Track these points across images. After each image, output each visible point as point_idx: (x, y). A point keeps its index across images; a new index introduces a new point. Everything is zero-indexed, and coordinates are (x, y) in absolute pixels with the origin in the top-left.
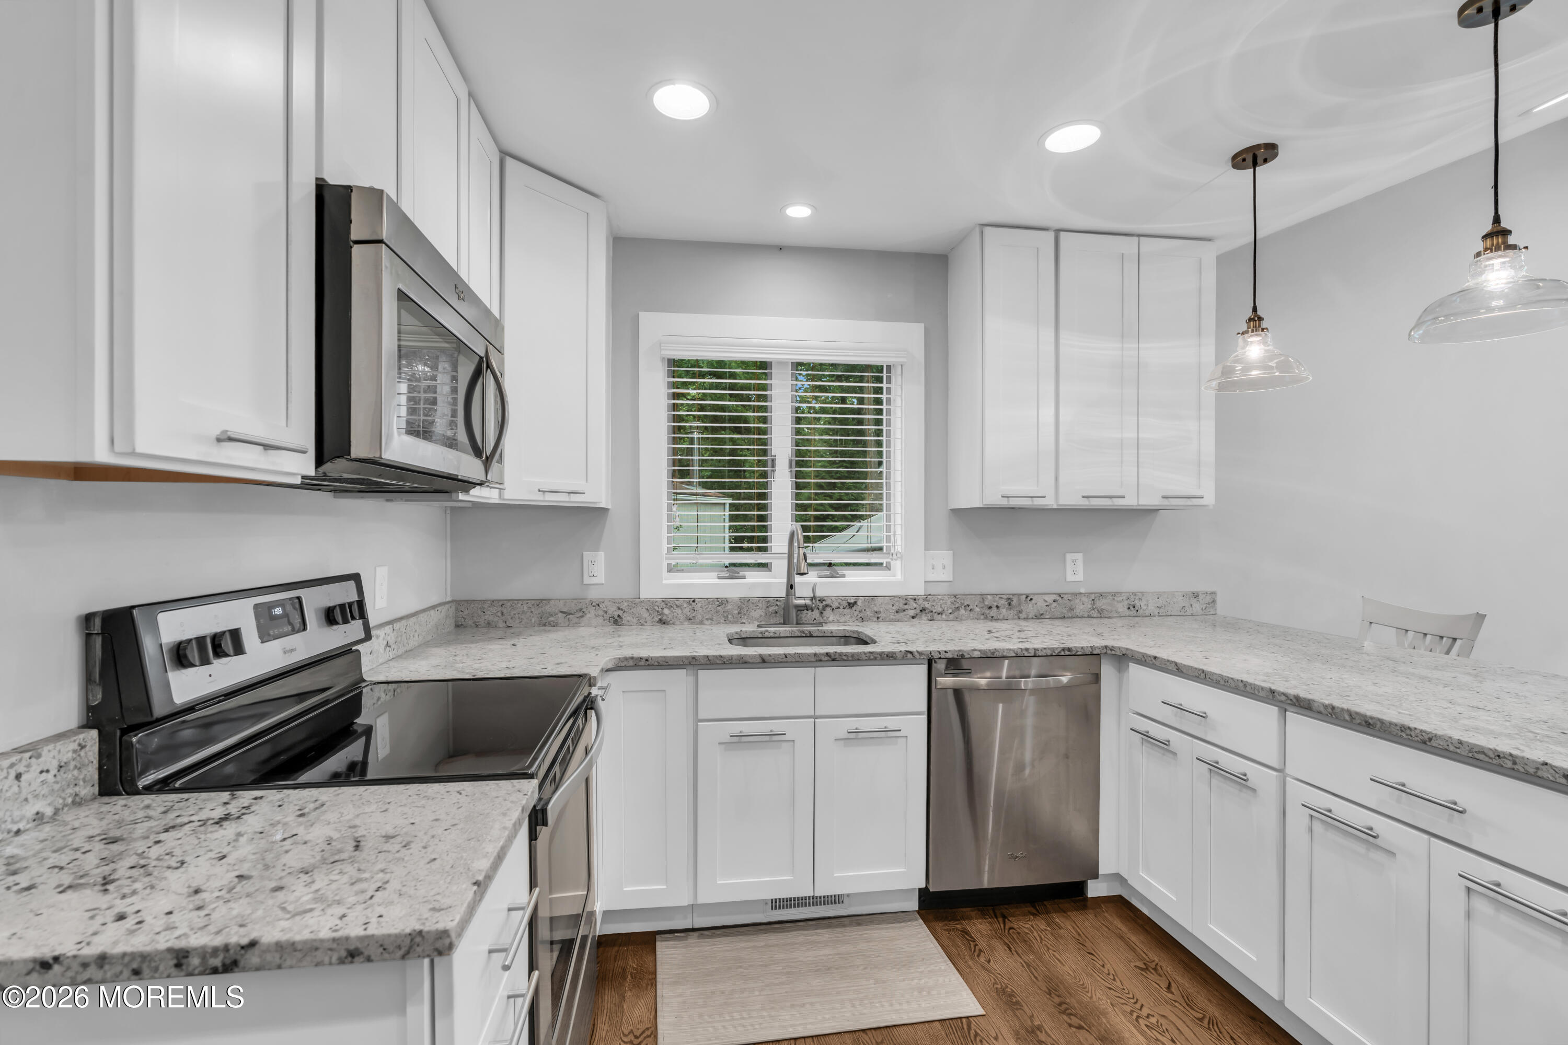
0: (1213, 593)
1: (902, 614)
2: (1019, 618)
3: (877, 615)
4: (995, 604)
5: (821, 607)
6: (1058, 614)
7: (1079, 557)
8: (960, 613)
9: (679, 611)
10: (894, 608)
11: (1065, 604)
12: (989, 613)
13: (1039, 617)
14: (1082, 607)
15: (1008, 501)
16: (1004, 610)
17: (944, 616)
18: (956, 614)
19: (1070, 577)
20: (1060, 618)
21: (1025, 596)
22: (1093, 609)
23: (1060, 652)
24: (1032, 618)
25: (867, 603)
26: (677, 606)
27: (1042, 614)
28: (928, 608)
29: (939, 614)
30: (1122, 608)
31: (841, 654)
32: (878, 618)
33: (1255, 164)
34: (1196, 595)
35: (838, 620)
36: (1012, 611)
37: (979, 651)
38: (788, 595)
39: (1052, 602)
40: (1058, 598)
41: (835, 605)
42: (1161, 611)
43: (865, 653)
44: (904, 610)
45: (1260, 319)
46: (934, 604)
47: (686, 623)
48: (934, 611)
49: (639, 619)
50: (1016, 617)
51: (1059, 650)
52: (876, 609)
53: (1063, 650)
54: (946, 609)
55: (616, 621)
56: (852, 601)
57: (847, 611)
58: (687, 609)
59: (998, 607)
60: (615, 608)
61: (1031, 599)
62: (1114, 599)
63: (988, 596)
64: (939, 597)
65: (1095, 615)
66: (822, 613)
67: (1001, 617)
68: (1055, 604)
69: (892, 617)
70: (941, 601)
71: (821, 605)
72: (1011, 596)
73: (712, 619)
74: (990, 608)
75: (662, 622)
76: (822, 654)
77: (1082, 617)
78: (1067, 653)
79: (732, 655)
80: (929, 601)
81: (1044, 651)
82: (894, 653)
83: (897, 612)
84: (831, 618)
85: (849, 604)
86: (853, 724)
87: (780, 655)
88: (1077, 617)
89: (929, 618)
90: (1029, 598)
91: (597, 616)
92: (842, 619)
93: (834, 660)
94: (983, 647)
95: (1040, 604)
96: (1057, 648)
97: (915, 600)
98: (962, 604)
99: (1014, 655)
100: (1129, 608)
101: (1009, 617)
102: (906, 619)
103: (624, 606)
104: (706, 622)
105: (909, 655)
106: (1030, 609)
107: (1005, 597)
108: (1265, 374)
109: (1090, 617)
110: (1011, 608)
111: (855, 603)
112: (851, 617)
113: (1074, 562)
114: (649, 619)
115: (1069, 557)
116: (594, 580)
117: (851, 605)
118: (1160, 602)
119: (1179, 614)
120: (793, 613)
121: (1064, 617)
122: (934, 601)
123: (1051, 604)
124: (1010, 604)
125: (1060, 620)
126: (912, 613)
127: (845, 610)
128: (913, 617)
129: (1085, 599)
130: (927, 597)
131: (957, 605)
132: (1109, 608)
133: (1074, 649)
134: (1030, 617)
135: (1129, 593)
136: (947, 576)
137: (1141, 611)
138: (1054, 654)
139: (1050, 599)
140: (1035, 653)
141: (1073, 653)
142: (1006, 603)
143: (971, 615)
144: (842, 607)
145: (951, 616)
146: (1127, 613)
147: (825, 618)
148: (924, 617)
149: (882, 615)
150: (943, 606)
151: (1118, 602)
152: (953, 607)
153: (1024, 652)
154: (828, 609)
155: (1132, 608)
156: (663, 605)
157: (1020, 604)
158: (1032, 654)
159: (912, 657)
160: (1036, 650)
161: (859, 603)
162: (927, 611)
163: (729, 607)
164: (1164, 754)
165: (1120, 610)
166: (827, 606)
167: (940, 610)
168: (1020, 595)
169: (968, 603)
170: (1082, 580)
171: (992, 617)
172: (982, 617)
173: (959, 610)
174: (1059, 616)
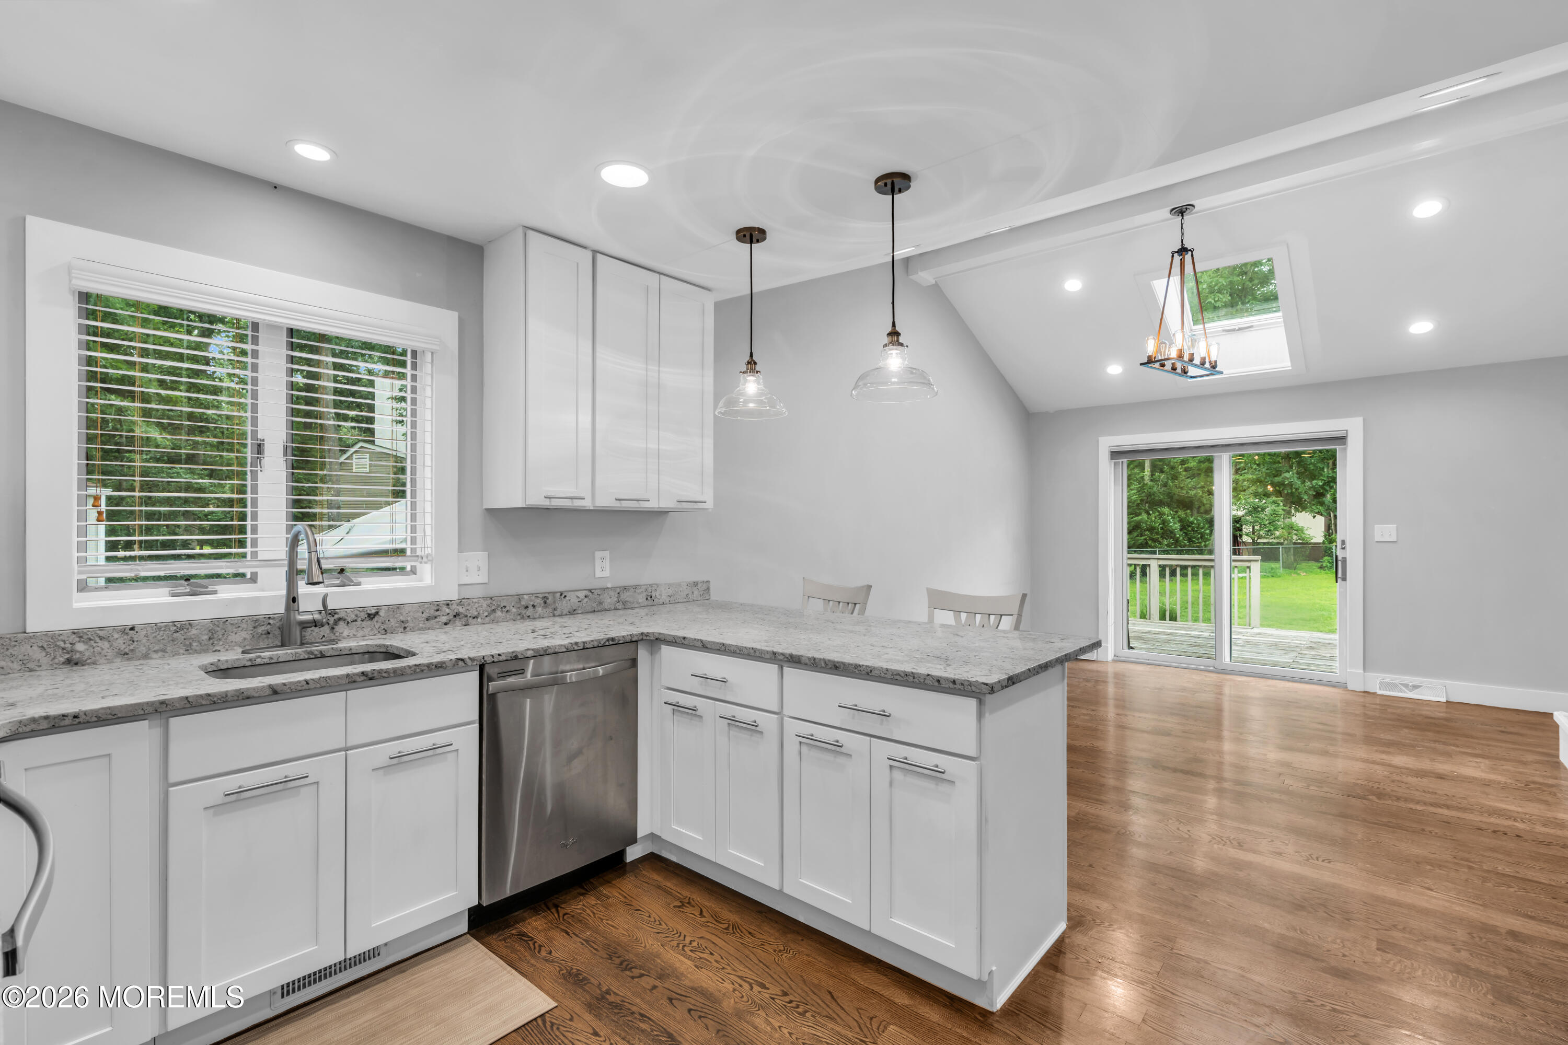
0: (708, 582)
1: (433, 622)
2: (554, 616)
3: (403, 625)
4: (532, 603)
5: (331, 622)
6: (589, 609)
7: (606, 554)
8: (497, 615)
9: (106, 645)
10: (423, 615)
11: (595, 598)
12: (525, 613)
13: (572, 612)
14: (609, 600)
15: (550, 501)
16: (540, 609)
17: (479, 620)
18: (492, 616)
19: (599, 574)
20: (591, 612)
21: (559, 594)
22: (619, 602)
23: (605, 643)
24: (566, 615)
25: (391, 613)
26: (101, 638)
27: (575, 610)
28: (462, 613)
29: (474, 618)
30: (641, 599)
31: (380, 671)
32: (405, 628)
33: (751, 242)
34: (696, 584)
35: (354, 635)
36: (548, 609)
37: (533, 650)
38: (288, 609)
39: (583, 597)
40: (590, 594)
41: (351, 617)
42: (671, 599)
43: (410, 667)
44: (436, 617)
45: (755, 363)
46: (469, 608)
47: (119, 660)
48: (469, 615)
49: (24, 662)
50: (551, 614)
51: (604, 641)
52: (402, 618)
53: (608, 640)
54: (481, 612)
56: (373, 611)
57: (367, 623)
58: (121, 641)
59: (534, 606)
61: (565, 596)
62: (635, 591)
63: (525, 596)
64: (474, 600)
65: (620, 607)
66: (333, 628)
67: (537, 615)
68: (586, 600)
69: (421, 625)
70: (477, 605)
71: (332, 620)
72: (547, 595)
73: (164, 651)
74: (527, 607)
75: (72, 663)
76: (357, 674)
77: (610, 610)
78: (611, 643)
79: (227, 691)
80: (464, 605)
81: (592, 643)
82: (444, 663)
83: (427, 620)
84: (345, 633)
85: (369, 615)
86: (394, 748)
87: (299, 682)
88: (606, 610)
89: (464, 623)
90: (563, 595)
92: (360, 633)
93: (371, 679)
94: (536, 646)
95: (573, 599)
96: (602, 639)
97: (448, 605)
98: (499, 606)
99: (565, 650)
100: (647, 599)
101: (545, 616)
102: (438, 627)
104: (154, 656)
105: (461, 663)
106: (564, 606)
107: (540, 596)
108: (756, 406)
109: (616, 609)
110: (546, 607)
112: (372, 630)
113: (602, 559)
114: (45, 660)
115: (598, 554)
117: (371, 616)
118: (670, 592)
119: (684, 600)
120: (296, 631)
121: (594, 611)
122: (469, 604)
123: (583, 600)
124: (545, 602)
125: (592, 614)
126: (444, 619)
127: (364, 623)
128: (446, 624)
129: (612, 593)
130: (461, 602)
131: (493, 607)
132: (631, 599)
133: (616, 638)
134: (564, 613)
135: (647, 585)
136: (482, 578)
137: (658, 601)
138: (600, 645)
139: (581, 595)
140: (584, 646)
141: (616, 642)
142: (542, 602)
143: (508, 616)
144: (359, 619)
145: (487, 619)
146: (646, 603)
147: (337, 634)
148: (458, 623)
149: (410, 625)
150: (478, 609)
151: (638, 593)
152: (489, 609)
153: (574, 646)
154: (341, 623)
155: (649, 598)
156: (71, 639)
157: (554, 602)
158: (581, 648)
159: (463, 664)
160: (584, 643)
161: (382, 613)
162: (461, 616)
163: (194, 631)
164: (691, 719)
165: (640, 601)
166: (340, 619)
167: (476, 613)
168: (554, 593)
169: (504, 604)
170: (609, 575)
171: (529, 616)
172: (519, 617)
173: (495, 612)
174: (590, 610)
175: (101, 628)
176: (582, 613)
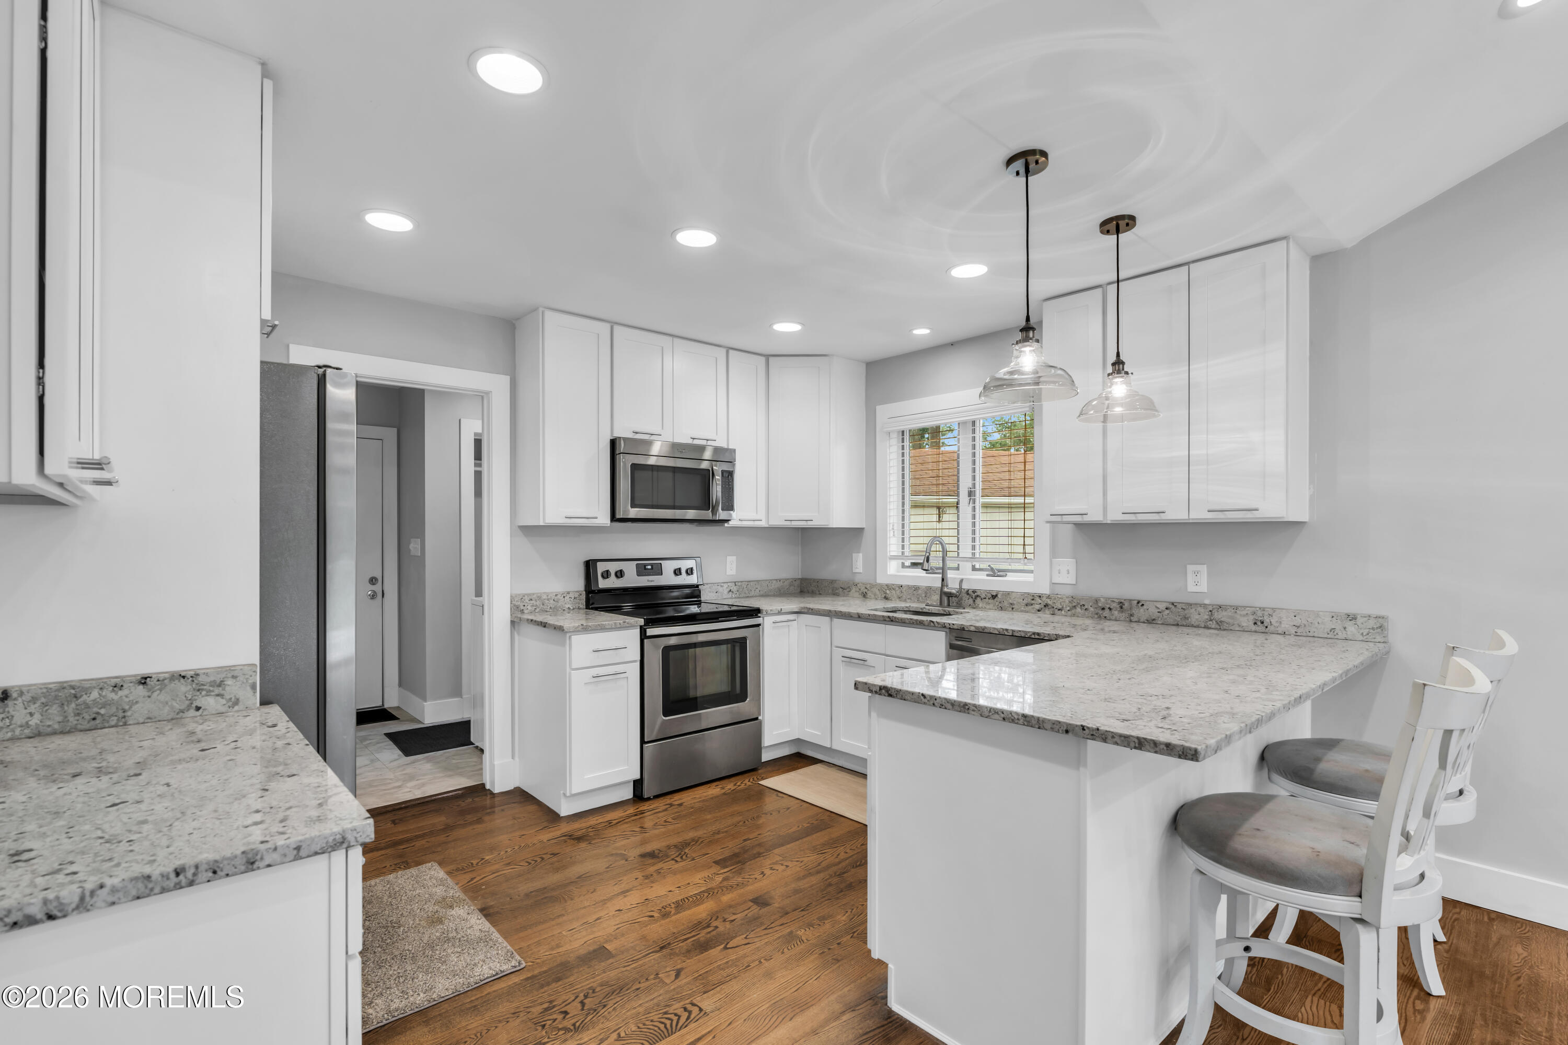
1: (1030, 607)
2: (1131, 621)
4: (1108, 606)
6: (1171, 621)
7: (1204, 569)
9: (893, 592)
10: (1024, 602)
11: (1178, 612)
12: (1102, 614)
13: (1151, 621)
14: (1197, 617)
16: (1116, 613)
17: (1063, 612)
21: (1136, 602)
22: (1211, 620)
24: (1144, 622)
25: (1005, 597)
26: (893, 589)
27: (1154, 620)
28: (1050, 605)
29: (1059, 610)
30: (1247, 622)
32: (1013, 608)
34: (1352, 618)
35: (985, 607)
36: (1124, 614)
38: (942, 585)
39: (1164, 609)
40: (1171, 606)
41: (983, 596)
42: (1299, 631)
44: (1032, 605)
46: (1055, 601)
47: (898, 600)
48: (1055, 608)
49: (875, 595)
50: (1128, 619)
52: (1010, 601)
54: (1065, 606)
55: (865, 595)
56: (994, 594)
57: (991, 601)
58: (898, 590)
59: (1110, 609)
60: (864, 588)
61: (1143, 605)
62: (1236, 612)
63: (1102, 599)
64: (1059, 596)
65: (1213, 626)
66: (974, 601)
67: (1113, 618)
68: (1167, 612)
69: (1021, 608)
70: (1061, 600)
71: (974, 596)
72: (1123, 601)
74: (1103, 609)
75: (886, 598)
77: (1198, 627)
80: (1051, 599)
83: (1026, 605)
84: (980, 606)
85: (992, 596)
88: (1193, 626)
90: (1141, 604)
91: (856, 591)
92: (988, 607)
95: (1153, 611)
97: (1040, 597)
98: (1078, 604)
100: (1255, 623)
101: (1121, 619)
102: (1033, 612)
103: (868, 587)
104: (908, 601)
106: (1141, 613)
107: (1117, 601)
109: (1206, 627)
110: (1123, 612)
111: (996, 595)
112: (994, 606)
114: (880, 596)
115: (1191, 568)
116: (857, 571)
117: (994, 597)
118: (1297, 621)
119: (1326, 636)
120: (945, 598)
121: (1178, 625)
122: (1055, 599)
123: (1164, 611)
124: (1121, 607)
125: (1174, 627)
126: (1038, 607)
128: (1039, 611)
129: (1201, 610)
130: (1049, 597)
131: (1074, 604)
132: (1231, 621)
134: (1142, 620)
135: (1256, 607)
136: (1070, 579)
137: (1271, 628)
139: (1162, 606)
142: (1118, 606)
143: (1087, 614)
144: (987, 598)
145: (1069, 612)
146: (1254, 628)
147: (976, 605)
148: (1047, 611)
149: (1016, 607)
150: (1062, 604)
151: (1241, 615)
152: (1071, 605)
154: (978, 598)
155: (1259, 623)
156: (886, 588)
157: (1131, 609)
161: (1000, 596)
162: (1049, 607)
163: (920, 592)
165: (1244, 624)
166: (978, 596)
167: (1060, 607)
168: (1130, 600)
169: (1084, 603)
170: (1206, 591)
171: (1105, 617)
172: (1096, 616)
173: (1076, 608)
174: (1172, 623)
175: (893, 585)
176: (1162, 624)
